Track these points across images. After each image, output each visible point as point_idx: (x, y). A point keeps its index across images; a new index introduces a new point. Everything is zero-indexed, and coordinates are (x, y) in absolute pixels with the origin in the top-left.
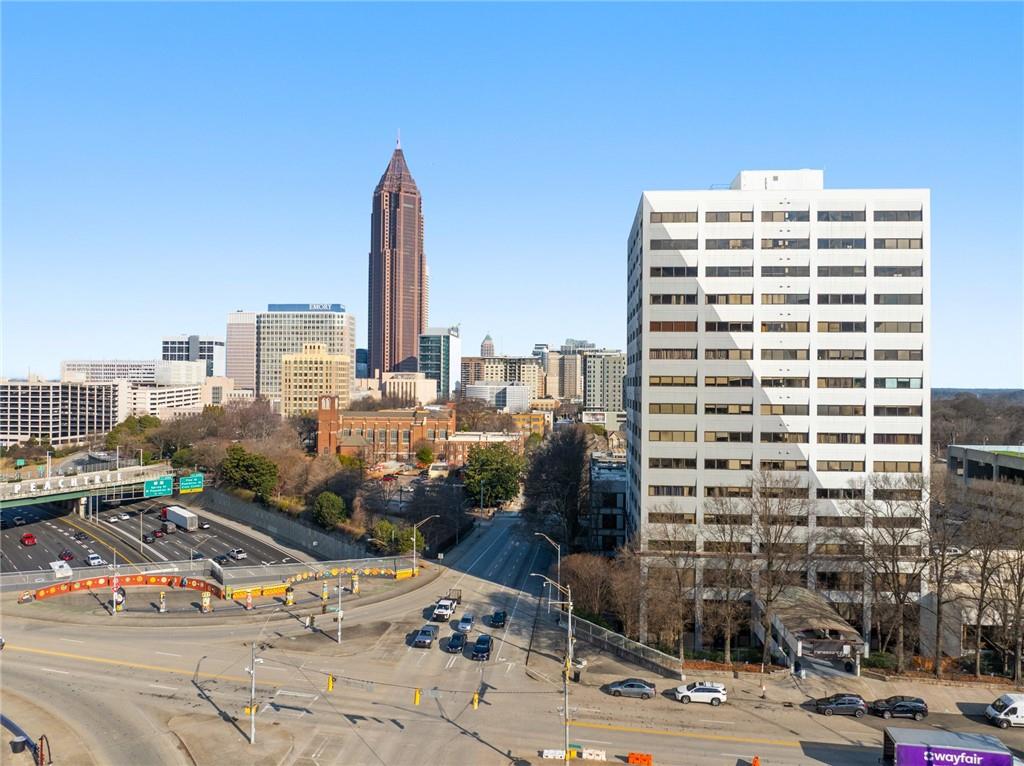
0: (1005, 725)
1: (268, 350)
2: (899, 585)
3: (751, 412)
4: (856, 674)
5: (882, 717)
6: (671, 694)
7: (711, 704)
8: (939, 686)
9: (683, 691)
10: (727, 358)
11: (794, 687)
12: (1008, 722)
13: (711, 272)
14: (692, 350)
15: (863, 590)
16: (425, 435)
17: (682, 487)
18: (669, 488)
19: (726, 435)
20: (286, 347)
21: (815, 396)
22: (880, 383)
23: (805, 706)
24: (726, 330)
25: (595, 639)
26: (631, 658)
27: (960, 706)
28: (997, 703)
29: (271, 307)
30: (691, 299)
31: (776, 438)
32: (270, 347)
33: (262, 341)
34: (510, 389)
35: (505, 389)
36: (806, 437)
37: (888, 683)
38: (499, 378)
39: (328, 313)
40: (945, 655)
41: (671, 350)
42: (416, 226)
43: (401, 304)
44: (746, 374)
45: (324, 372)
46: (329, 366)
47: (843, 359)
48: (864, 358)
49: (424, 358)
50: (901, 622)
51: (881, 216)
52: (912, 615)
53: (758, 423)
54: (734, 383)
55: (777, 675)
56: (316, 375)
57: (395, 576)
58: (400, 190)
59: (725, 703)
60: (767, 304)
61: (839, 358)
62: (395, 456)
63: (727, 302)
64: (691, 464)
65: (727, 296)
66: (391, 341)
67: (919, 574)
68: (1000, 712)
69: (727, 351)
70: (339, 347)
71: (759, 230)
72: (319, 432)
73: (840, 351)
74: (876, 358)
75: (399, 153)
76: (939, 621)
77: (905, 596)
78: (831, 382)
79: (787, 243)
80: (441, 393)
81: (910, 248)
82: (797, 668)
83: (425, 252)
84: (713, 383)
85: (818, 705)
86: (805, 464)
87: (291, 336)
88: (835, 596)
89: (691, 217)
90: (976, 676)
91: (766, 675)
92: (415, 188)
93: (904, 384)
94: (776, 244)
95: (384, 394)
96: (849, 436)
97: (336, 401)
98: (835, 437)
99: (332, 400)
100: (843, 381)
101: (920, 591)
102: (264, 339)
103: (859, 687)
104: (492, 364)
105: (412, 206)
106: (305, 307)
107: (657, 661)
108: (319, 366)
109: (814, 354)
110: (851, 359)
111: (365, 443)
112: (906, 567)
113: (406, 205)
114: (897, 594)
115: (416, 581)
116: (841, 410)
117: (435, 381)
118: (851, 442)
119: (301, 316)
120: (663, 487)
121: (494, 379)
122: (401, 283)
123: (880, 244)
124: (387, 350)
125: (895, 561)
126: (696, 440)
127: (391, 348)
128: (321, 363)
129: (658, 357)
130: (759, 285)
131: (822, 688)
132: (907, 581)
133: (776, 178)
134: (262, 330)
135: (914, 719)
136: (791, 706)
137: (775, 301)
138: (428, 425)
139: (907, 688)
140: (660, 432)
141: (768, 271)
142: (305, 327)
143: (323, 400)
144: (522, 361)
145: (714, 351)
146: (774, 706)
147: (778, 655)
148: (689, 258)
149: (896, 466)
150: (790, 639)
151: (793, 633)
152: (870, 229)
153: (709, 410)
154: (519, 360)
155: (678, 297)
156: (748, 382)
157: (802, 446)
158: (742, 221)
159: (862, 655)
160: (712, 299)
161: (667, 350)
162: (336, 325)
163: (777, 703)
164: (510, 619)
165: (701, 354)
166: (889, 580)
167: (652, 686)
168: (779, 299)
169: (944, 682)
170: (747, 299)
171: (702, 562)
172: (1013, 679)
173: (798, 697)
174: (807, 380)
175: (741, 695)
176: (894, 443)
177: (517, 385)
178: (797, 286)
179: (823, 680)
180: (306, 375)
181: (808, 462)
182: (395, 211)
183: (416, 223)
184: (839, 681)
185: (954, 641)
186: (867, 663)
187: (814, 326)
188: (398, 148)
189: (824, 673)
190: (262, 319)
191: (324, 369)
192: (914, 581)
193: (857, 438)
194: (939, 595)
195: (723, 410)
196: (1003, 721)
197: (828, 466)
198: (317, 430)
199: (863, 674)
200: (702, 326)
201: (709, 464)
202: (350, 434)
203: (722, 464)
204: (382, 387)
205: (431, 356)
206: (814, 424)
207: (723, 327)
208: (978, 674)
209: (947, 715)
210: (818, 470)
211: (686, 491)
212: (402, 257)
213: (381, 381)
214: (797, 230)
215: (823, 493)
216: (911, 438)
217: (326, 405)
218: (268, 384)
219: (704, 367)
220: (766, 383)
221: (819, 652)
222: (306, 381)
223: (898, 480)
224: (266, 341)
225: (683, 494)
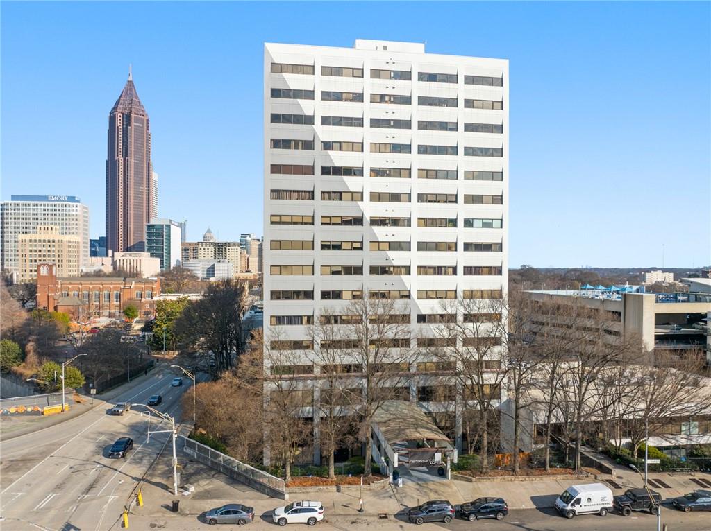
0: (571, 515)
1: (11, 232)
2: (483, 394)
3: (361, 249)
4: (446, 478)
5: (468, 520)
6: (268, 517)
7: (308, 523)
8: (517, 482)
9: (281, 513)
10: (341, 199)
11: (390, 497)
12: (574, 511)
13: (326, 121)
14: (309, 192)
15: (455, 400)
16: (134, 296)
17: (301, 317)
18: (289, 317)
19: (339, 269)
20: (28, 230)
21: (415, 234)
22: (468, 223)
23: (399, 516)
24: (340, 174)
25: (212, 462)
26: (242, 479)
27: (534, 499)
28: (565, 495)
29: (14, 198)
30: (308, 145)
31: (384, 271)
32: (13, 230)
33: (6, 225)
34: (217, 265)
35: (214, 265)
36: (408, 270)
37: (474, 483)
38: (210, 257)
39: (65, 203)
40: (521, 451)
41: (291, 191)
42: (145, 140)
43: (132, 201)
44: (357, 214)
45: (56, 249)
46: (60, 244)
47: (439, 202)
48: (456, 202)
49: (150, 241)
50: (485, 428)
51: (470, 80)
52: (493, 423)
53: (368, 258)
54: (347, 222)
55: (376, 485)
56: (49, 251)
57: (43, 413)
58: (131, 112)
59: (323, 521)
60: (375, 152)
61: (435, 202)
62: (107, 314)
63: (341, 149)
64: (309, 295)
65: (340, 143)
66: (124, 229)
67: (500, 384)
68: (567, 503)
69: (341, 193)
70: (75, 231)
71: (368, 86)
72: (38, 295)
73: (436, 195)
74: (466, 202)
75: (130, 83)
76: (517, 424)
77: (488, 404)
78: (429, 222)
79: (392, 99)
80: (164, 269)
81: (493, 109)
82: (396, 476)
83: (152, 161)
84: (328, 221)
85: (410, 514)
86: (407, 293)
87: (32, 221)
88: (432, 407)
89: (308, 70)
90: (546, 470)
91: (366, 486)
92: (143, 111)
93: (487, 224)
94: (382, 98)
95: (115, 269)
96: (443, 269)
97: (54, 268)
98: (432, 270)
99: (50, 267)
100: (438, 222)
101: (500, 399)
102: (8, 223)
103: (450, 490)
104: (204, 247)
105: (141, 125)
106: (45, 198)
107: (264, 481)
108: (51, 244)
109: (414, 198)
110: (446, 202)
111: (79, 302)
112: (489, 378)
113: (136, 124)
114: (481, 403)
115: (63, 416)
116: (436, 246)
117: (159, 259)
118: (445, 274)
119: (41, 205)
120: (283, 317)
121: (206, 258)
122: (132, 184)
123: (469, 104)
124: (121, 236)
125: (480, 373)
126: (313, 274)
127: (124, 234)
128: (54, 242)
129: (280, 198)
130: (368, 134)
131: (416, 495)
132: (491, 390)
133: (385, 48)
134: (5, 216)
135: (496, 518)
136: (386, 517)
137: (382, 149)
138: (136, 288)
139: (489, 488)
140: (280, 266)
141: (376, 123)
142: (44, 214)
143: (41, 268)
144: (227, 244)
145: (329, 193)
146: (370, 519)
147: (380, 465)
148: (306, 107)
149: (481, 294)
150: (389, 449)
151: (390, 445)
152: (461, 91)
153: (324, 247)
154: (226, 243)
155: (297, 142)
156: (359, 221)
157: (404, 277)
158: (353, 76)
159: (452, 460)
160: (327, 146)
161: (286, 191)
162: (71, 213)
163: (373, 516)
164: (138, 447)
165: (317, 195)
166: (475, 391)
167: (249, 510)
168: (385, 148)
169: (521, 478)
170: (358, 146)
171: (319, 383)
172: (574, 469)
173: (393, 507)
174: (409, 220)
175: (340, 510)
176: (479, 274)
177: (223, 262)
178: (400, 136)
179: (417, 487)
180: (40, 251)
181: (410, 291)
182: (127, 128)
183: (143, 138)
184: (431, 486)
185: (526, 439)
186: (457, 467)
187: (415, 173)
188: (130, 79)
189: (419, 479)
190: (5, 207)
191: (56, 246)
192: (496, 390)
193: (451, 270)
194: (517, 401)
195: (337, 247)
196: (569, 511)
197: (426, 295)
198: (37, 293)
199: (453, 477)
200: (318, 170)
201: (325, 295)
202: (68, 295)
203: (337, 295)
204: (114, 263)
205: (156, 241)
206: (415, 258)
207: (337, 171)
208: (548, 467)
209: (523, 510)
210: (418, 299)
211: (305, 320)
212: (133, 164)
213: (113, 260)
214: (401, 88)
215: (422, 318)
216: (493, 270)
217: (44, 271)
218: (11, 260)
219: (320, 207)
220: (374, 222)
221: (413, 462)
222: (40, 256)
223: (484, 306)
224: (9, 225)
225: (302, 323)
